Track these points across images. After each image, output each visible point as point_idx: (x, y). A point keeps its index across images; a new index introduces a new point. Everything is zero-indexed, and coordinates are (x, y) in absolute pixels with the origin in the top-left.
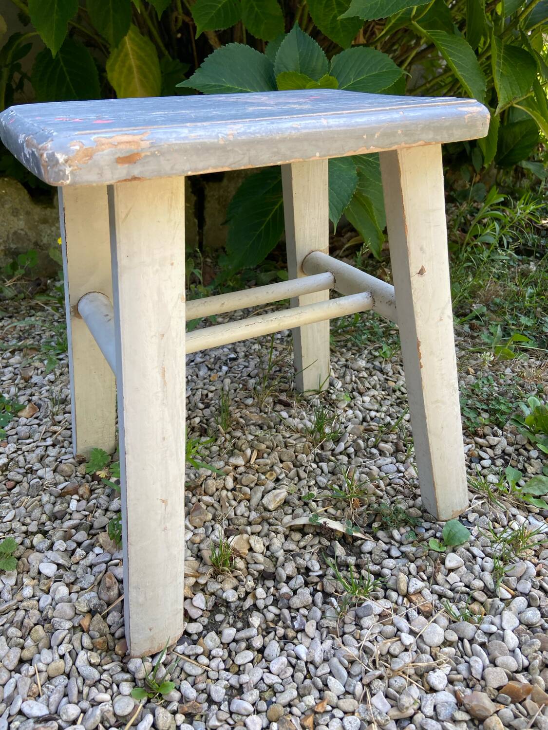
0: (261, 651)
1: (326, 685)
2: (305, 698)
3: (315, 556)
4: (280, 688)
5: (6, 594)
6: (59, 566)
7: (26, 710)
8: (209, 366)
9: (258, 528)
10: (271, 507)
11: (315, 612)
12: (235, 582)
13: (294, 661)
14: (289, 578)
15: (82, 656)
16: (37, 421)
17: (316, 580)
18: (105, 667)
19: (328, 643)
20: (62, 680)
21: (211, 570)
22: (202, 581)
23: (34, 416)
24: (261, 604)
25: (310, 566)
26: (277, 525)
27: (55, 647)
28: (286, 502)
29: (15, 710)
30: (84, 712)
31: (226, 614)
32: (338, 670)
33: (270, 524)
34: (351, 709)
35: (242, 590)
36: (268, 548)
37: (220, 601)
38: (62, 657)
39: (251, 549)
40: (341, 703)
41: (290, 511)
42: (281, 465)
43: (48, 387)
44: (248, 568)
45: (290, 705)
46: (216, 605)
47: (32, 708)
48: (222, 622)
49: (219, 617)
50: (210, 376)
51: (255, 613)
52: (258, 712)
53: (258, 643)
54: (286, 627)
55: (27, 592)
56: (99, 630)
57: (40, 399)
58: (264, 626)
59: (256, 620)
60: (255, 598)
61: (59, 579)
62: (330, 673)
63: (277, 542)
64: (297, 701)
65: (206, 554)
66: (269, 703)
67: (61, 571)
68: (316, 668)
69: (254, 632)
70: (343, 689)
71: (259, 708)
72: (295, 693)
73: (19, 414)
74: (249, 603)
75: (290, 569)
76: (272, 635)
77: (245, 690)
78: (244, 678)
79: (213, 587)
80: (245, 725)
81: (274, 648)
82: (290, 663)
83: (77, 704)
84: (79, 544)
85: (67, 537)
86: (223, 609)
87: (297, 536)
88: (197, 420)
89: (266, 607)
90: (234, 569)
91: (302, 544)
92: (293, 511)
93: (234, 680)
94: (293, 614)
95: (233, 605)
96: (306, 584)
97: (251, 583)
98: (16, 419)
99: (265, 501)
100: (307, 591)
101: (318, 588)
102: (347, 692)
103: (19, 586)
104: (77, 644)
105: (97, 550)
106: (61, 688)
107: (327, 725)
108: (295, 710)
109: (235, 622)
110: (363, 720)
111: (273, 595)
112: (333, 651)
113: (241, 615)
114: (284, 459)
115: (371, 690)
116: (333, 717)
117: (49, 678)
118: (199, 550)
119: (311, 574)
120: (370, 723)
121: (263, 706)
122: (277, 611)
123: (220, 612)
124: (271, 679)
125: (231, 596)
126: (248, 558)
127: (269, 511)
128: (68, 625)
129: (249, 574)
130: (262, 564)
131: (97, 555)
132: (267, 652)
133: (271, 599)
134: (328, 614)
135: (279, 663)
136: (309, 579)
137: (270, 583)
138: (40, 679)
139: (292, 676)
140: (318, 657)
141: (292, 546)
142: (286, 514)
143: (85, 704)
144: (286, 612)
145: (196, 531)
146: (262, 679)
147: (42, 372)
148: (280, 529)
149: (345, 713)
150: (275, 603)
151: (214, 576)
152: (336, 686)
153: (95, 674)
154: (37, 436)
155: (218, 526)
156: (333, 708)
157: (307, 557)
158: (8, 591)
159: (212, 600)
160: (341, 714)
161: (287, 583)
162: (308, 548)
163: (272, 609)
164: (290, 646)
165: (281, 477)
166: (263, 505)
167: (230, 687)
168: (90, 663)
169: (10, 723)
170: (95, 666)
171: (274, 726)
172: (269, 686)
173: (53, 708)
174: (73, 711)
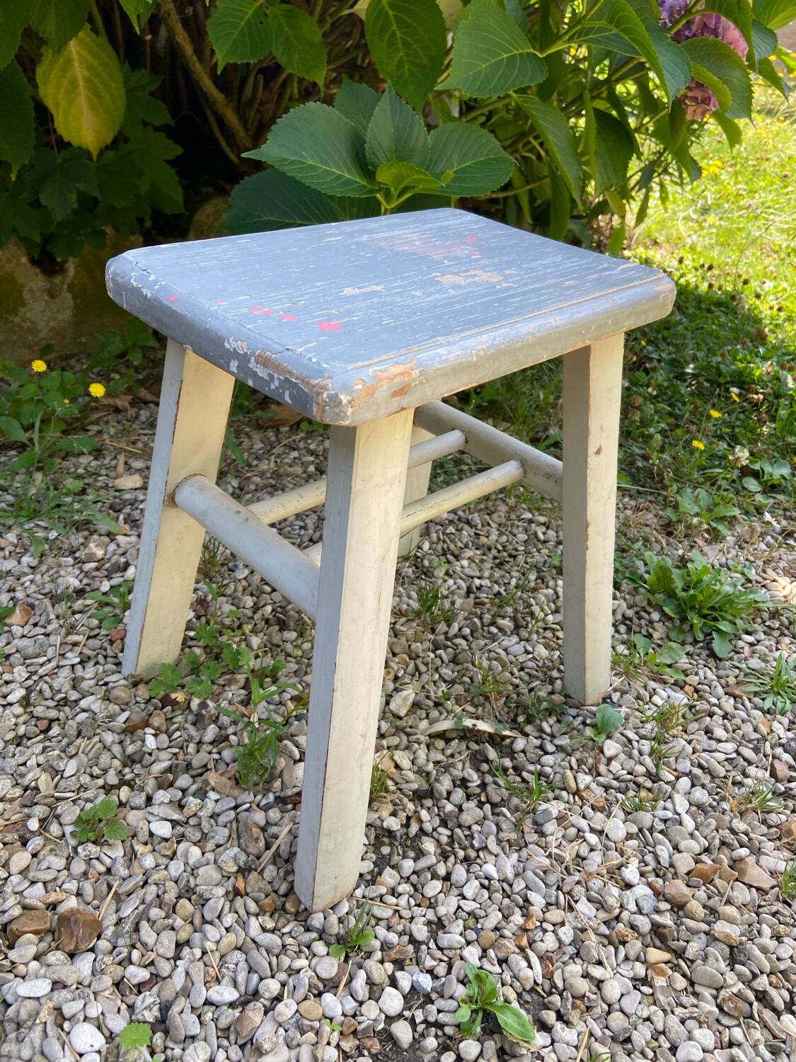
0: (447, 878)
1: (526, 900)
2: (511, 918)
3: (467, 765)
4: (482, 913)
5: (121, 869)
6: (174, 823)
7: (215, 998)
9: (395, 740)
10: (402, 713)
11: (489, 826)
12: (391, 808)
13: (486, 882)
14: (449, 793)
15: (254, 924)
16: (39, 630)
17: (478, 791)
18: (286, 930)
19: (515, 856)
20: (238, 956)
23: (32, 621)
24: (428, 827)
25: (466, 776)
26: (416, 734)
27: (216, 921)
28: (416, 705)
29: (201, 1000)
30: (284, 984)
31: (391, 845)
32: (535, 883)
33: (408, 735)
34: (559, 920)
35: (403, 815)
36: (413, 763)
37: (379, 831)
38: (229, 930)
39: (397, 766)
40: (548, 915)
41: (424, 715)
42: (397, 660)
43: (31, 577)
44: (401, 790)
45: (496, 929)
46: (377, 837)
47: (222, 994)
48: (390, 855)
49: (386, 850)
51: (425, 839)
52: (468, 943)
53: (442, 870)
54: (464, 849)
55: (149, 862)
56: (260, 890)
57: (28, 596)
58: (439, 851)
59: (429, 845)
60: (420, 821)
61: (181, 838)
62: (527, 887)
63: (422, 753)
64: (503, 923)
66: (477, 931)
67: (179, 829)
68: (511, 886)
69: (434, 860)
70: (544, 902)
71: (469, 938)
72: (500, 915)
73: (8, 621)
74: (414, 828)
75: (445, 784)
76: (452, 859)
77: (446, 923)
78: (440, 910)
80: (462, 958)
81: (460, 873)
82: (483, 886)
83: (273, 977)
84: (184, 791)
85: (164, 784)
86: (386, 840)
87: (440, 744)
88: (269, 608)
89: (434, 830)
90: (387, 792)
91: (449, 752)
92: (428, 715)
93: (430, 915)
94: (467, 833)
95: (398, 834)
96: (468, 797)
97: (411, 806)
98: (6, 628)
99: (393, 706)
100: (472, 804)
101: (483, 799)
102: (549, 904)
103: (132, 856)
104: (242, 912)
105: (213, 795)
106: (243, 965)
107: (542, 941)
108: (507, 933)
109: (406, 852)
110: (574, 928)
111: (439, 815)
112: (522, 865)
113: (409, 843)
114: (397, 650)
115: (572, 897)
116: (545, 931)
117: (223, 956)
119: (469, 784)
120: (583, 930)
121: (472, 935)
122: (449, 833)
123: (383, 844)
124: (469, 906)
125: (393, 824)
126: (397, 777)
127: (400, 718)
128: (220, 891)
129: (404, 795)
130: (416, 783)
131: (217, 801)
132: (454, 878)
133: (437, 821)
134: (504, 826)
135: (472, 889)
136: (469, 791)
137: (428, 803)
138: (214, 959)
139: (490, 898)
140: (510, 874)
141: (440, 757)
142: (420, 719)
143: (282, 976)
144: (458, 831)
146: (459, 907)
147: (10, 553)
148: (423, 738)
149: (554, 925)
150: (444, 823)
152: (537, 900)
153: (274, 940)
154: (50, 652)
156: (541, 922)
157: (460, 766)
158: (123, 865)
159: (373, 832)
160: (551, 928)
161: (448, 799)
162: (457, 755)
163: (441, 830)
164: (475, 868)
165: (400, 675)
166: (391, 712)
167: (429, 923)
168: (264, 930)
169: (199, 1017)
170: (273, 931)
171: (491, 953)
172: (469, 914)
173: (242, 989)
174: (273, 986)
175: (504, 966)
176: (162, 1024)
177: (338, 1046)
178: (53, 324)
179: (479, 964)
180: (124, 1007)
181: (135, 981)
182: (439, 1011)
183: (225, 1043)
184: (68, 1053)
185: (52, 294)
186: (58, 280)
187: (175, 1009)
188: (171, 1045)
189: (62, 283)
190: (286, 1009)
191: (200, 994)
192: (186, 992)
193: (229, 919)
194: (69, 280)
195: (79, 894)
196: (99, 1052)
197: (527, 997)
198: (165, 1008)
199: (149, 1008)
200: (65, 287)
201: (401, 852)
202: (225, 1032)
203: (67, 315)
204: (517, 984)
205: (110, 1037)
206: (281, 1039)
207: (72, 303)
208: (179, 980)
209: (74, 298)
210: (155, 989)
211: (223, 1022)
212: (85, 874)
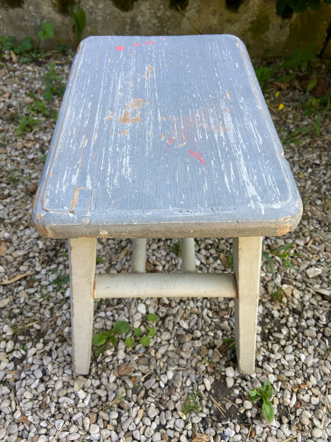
0: (283, 347)
1: (309, 377)
2: (297, 379)
3: (325, 313)
4: (288, 368)
6: (202, 263)
7: (181, 324)
8: (301, 165)
9: (299, 285)
10: (310, 276)
11: (315, 342)
12: (279, 308)
13: (297, 360)
14: (308, 319)
15: (206, 311)
17: (322, 326)
19: (317, 360)
20: (195, 317)
21: (270, 298)
22: (264, 300)
24: (289, 324)
25: (321, 317)
26: (310, 288)
27: (195, 302)
28: (320, 276)
29: (176, 322)
30: (202, 336)
31: (271, 320)
32: (317, 375)
33: (307, 286)
34: (317, 394)
35: (282, 314)
36: (301, 298)
37: (269, 313)
38: (197, 307)
39: (292, 295)
40: (313, 389)
41: (320, 283)
42: (324, 253)
44: (288, 304)
45: (289, 377)
46: (267, 314)
47: (184, 324)
48: (268, 323)
49: (267, 320)
50: (299, 173)
51: (285, 327)
52: (274, 373)
53: (283, 343)
54: (298, 342)
56: (214, 302)
58: (288, 335)
59: (285, 331)
60: (287, 320)
62: (313, 374)
63: (307, 297)
64: (293, 378)
65: (270, 289)
66: (280, 372)
67: (202, 266)
68: (307, 368)
69: (282, 337)
70: (316, 383)
71: (275, 372)
72: (293, 374)
74: (283, 321)
75: (310, 314)
76: (290, 342)
77: (271, 361)
78: (272, 356)
79: (269, 305)
80: (267, 376)
81: (290, 349)
82: (295, 360)
83: (201, 331)
84: (211, 255)
85: (206, 249)
86: (270, 317)
87: (319, 298)
89: (292, 327)
90: (281, 301)
91: (320, 303)
92: (322, 283)
93: (267, 353)
94: (304, 337)
95: (275, 319)
96: (315, 326)
97: (287, 313)
99: (308, 271)
100: (315, 329)
101: (321, 330)
102: (317, 386)
104: (204, 305)
105: (219, 262)
106: (195, 321)
107: (303, 395)
108: (291, 382)
109: (274, 326)
110: (320, 401)
111: (297, 323)
112: (317, 365)
113: (278, 324)
114: (328, 250)
115: (329, 391)
116: (307, 393)
117: (191, 313)
118: (267, 285)
119: (320, 321)
120: (323, 405)
121: (277, 372)
122: (296, 332)
123: (268, 318)
124: (284, 362)
125: (276, 314)
126: (290, 299)
127: (309, 278)
129: (288, 307)
130: (296, 305)
131: (219, 264)
132: (286, 349)
133: (295, 325)
134: (322, 347)
135: (290, 357)
136: (318, 324)
137: (297, 316)
138: (188, 312)
139: (295, 366)
140: (310, 364)
141: (315, 302)
142: (317, 283)
143: (204, 333)
144: (301, 335)
145: (268, 274)
146: (280, 360)
148: (312, 291)
149: (313, 394)
150: (297, 327)
151: (271, 301)
152: (313, 381)
153: (209, 320)
155: (279, 275)
156: (309, 389)
157: (321, 312)
159: (266, 311)
160: (311, 394)
161: (306, 320)
162: (323, 307)
163: (294, 330)
164: (297, 352)
165: (321, 260)
166: (306, 273)
167: (265, 356)
168: (208, 315)
169: (174, 325)
170: (210, 317)
171: (280, 383)
172: (282, 365)
173: (190, 327)
174: (198, 334)
175: (282, 391)
176: (163, 319)
177: (207, 367)
178: (277, 41)
179: (272, 383)
180: (157, 307)
181: (164, 302)
182: (246, 385)
183: (175, 339)
184: (135, 309)
185: (281, 27)
186: (286, 21)
187: (169, 318)
188: (162, 327)
189: (288, 23)
190: (198, 344)
191: (178, 320)
192: (175, 316)
193: (199, 304)
194: (291, 22)
195: (164, 266)
196: (142, 314)
197: (282, 407)
198: (167, 316)
199: (162, 313)
200: (288, 25)
201: (272, 325)
202: (178, 336)
203: (284, 38)
204: (281, 401)
205: (147, 313)
206: (191, 351)
207: (288, 33)
208: (174, 311)
209: (290, 31)
210: (168, 308)
211: (179, 333)
212: (169, 261)
